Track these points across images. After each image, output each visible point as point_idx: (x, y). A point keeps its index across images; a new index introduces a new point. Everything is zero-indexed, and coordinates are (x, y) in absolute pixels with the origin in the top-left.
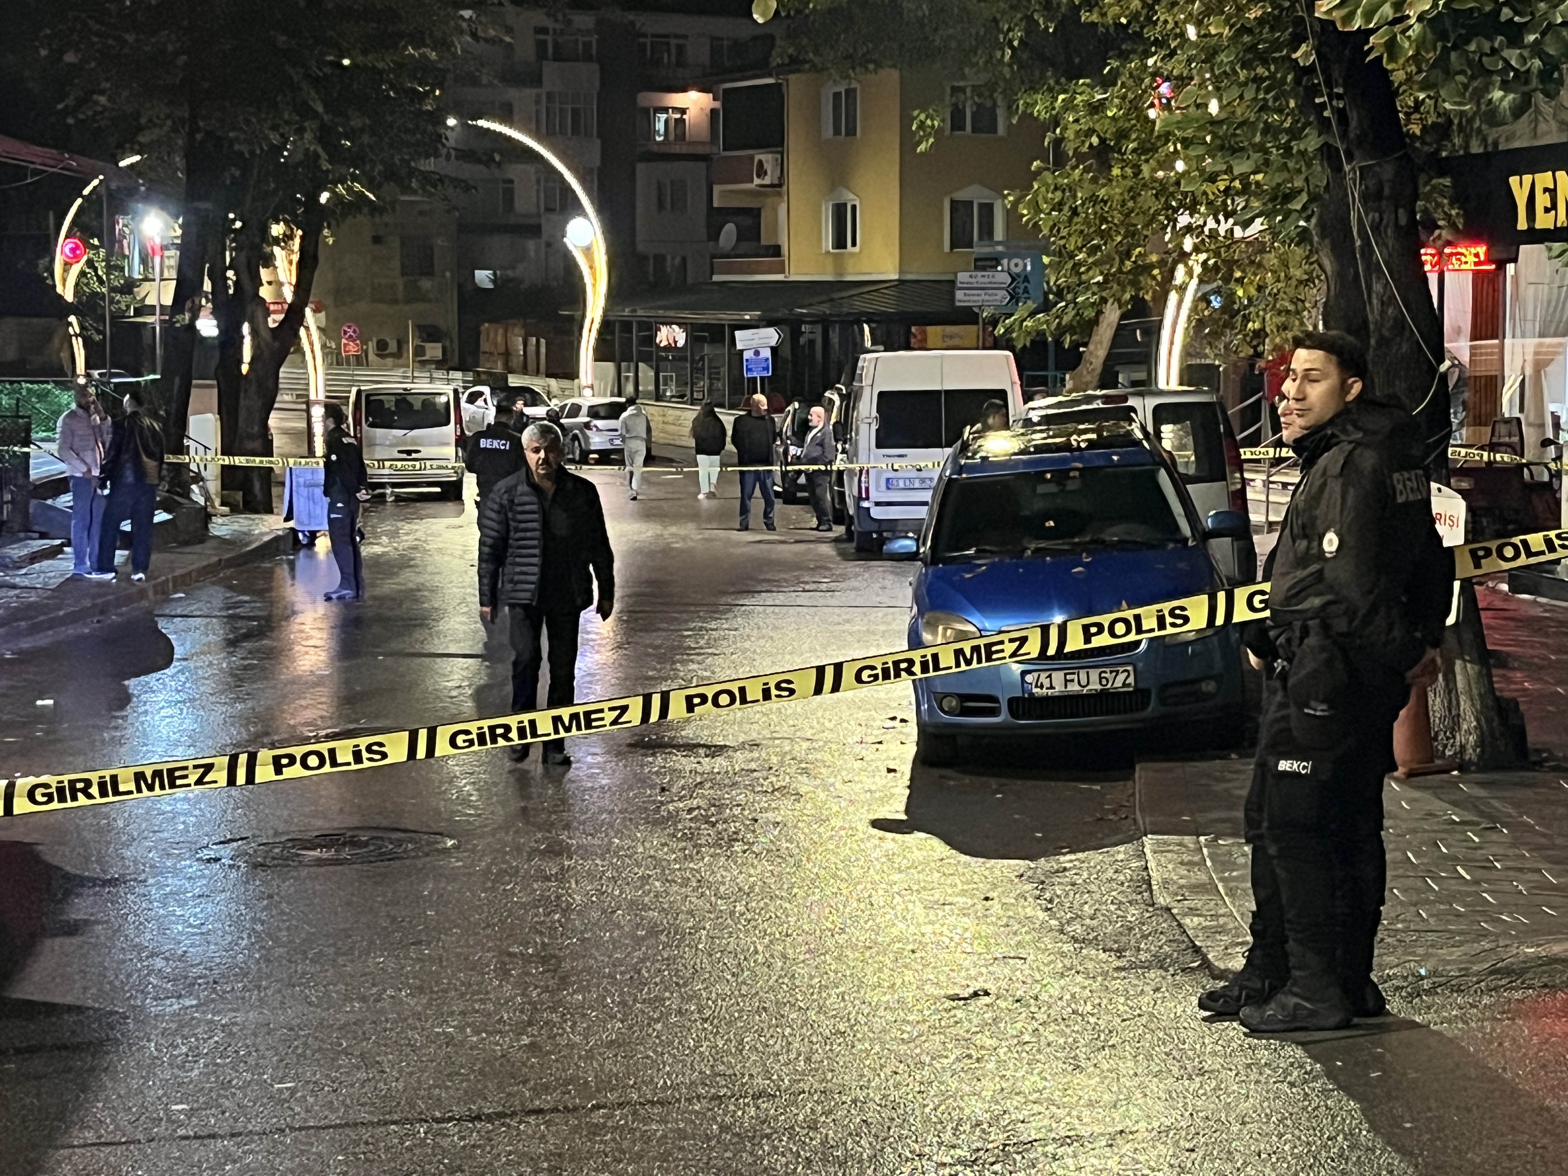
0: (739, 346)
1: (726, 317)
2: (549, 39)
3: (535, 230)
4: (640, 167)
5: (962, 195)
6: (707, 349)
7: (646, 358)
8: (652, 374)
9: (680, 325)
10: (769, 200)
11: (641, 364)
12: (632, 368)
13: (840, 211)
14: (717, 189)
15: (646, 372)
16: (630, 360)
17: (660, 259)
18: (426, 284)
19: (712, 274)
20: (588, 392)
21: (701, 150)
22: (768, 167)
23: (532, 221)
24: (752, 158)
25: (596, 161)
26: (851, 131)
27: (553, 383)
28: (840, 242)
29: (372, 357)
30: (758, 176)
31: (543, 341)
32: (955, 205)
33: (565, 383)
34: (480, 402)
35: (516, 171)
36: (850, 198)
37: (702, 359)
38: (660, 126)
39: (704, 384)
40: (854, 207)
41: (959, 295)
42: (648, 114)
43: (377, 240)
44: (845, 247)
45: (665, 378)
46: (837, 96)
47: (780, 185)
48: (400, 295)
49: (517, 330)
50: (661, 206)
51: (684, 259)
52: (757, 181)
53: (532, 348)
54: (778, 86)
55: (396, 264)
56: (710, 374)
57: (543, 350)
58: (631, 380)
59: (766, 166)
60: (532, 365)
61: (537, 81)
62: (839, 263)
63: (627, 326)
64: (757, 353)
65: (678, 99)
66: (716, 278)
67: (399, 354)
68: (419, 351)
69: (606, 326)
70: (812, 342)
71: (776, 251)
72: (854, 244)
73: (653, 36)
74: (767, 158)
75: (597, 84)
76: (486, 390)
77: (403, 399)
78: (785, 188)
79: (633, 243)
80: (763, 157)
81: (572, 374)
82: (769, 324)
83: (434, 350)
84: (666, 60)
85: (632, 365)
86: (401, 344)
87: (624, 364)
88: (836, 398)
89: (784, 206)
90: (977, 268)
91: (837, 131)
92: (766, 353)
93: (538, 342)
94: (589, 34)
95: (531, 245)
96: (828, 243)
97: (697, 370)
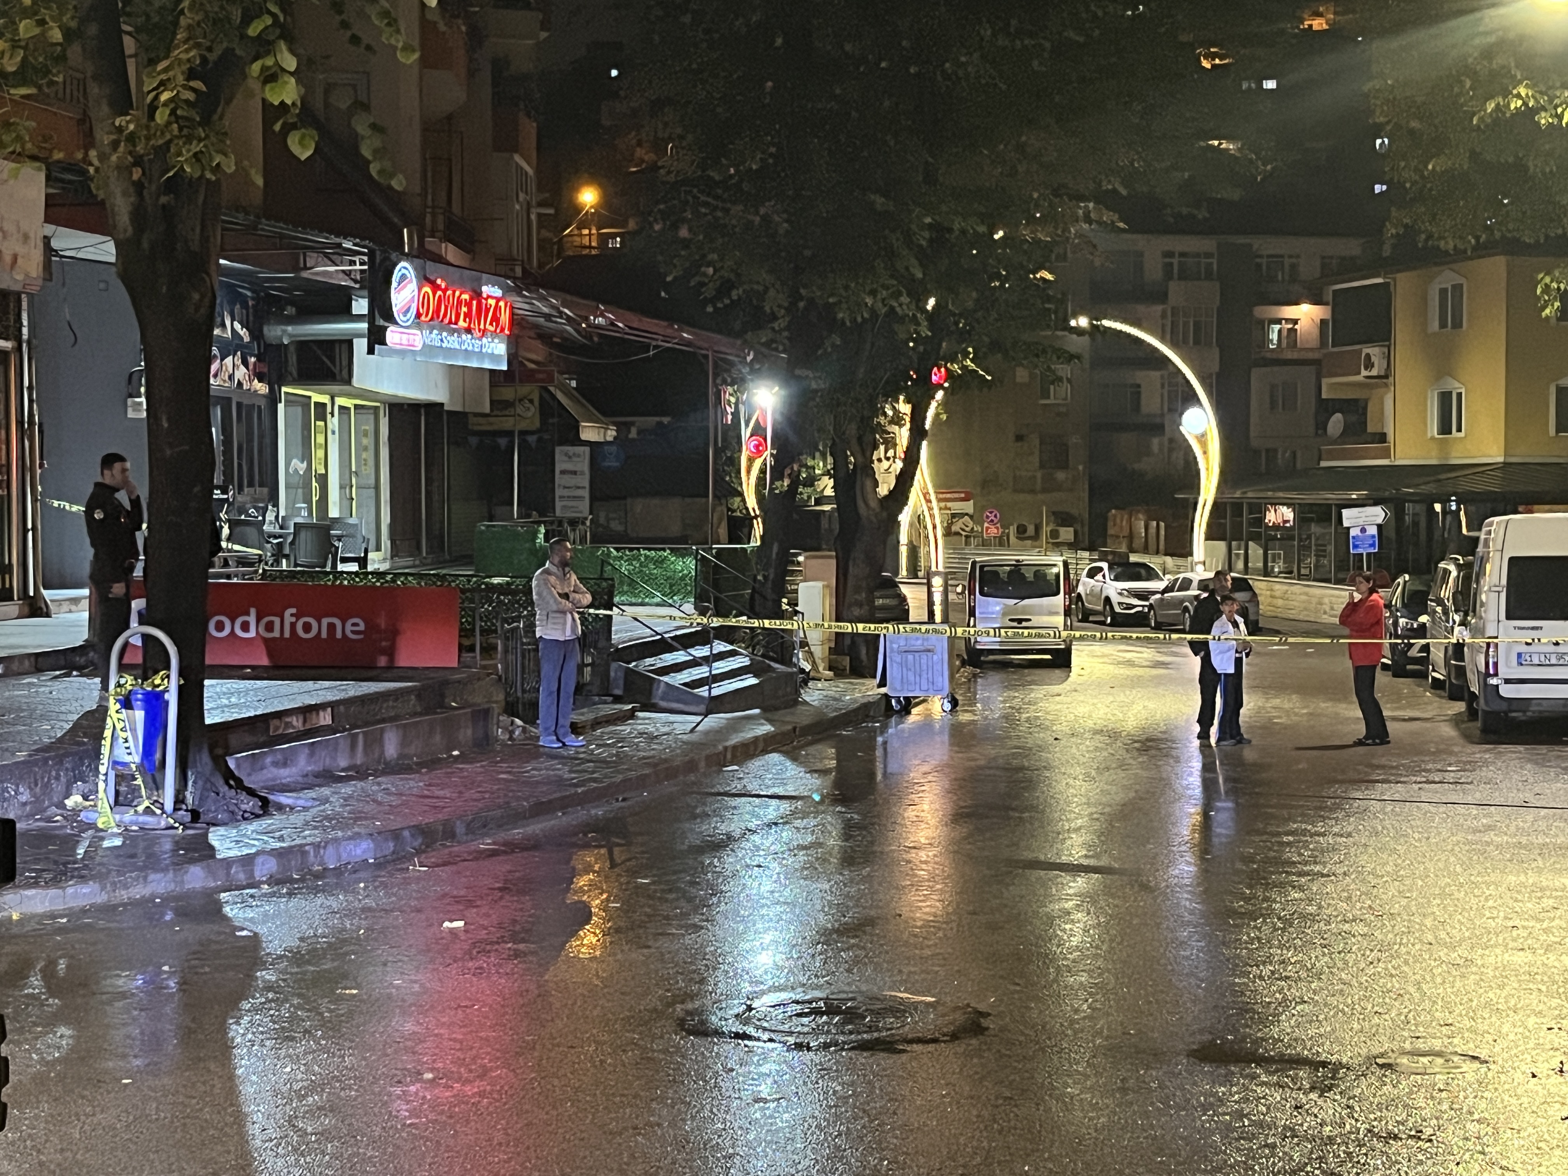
0: (1346, 524)
1: (1331, 496)
2: (1175, 261)
3: (1158, 428)
4: (1255, 371)
5: (1564, 382)
6: (1315, 529)
7: (1255, 537)
8: (1261, 551)
9: (1286, 505)
10: (1378, 391)
11: (1250, 543)
12: (1243, 547)
13: (1445, 398)
14: (1325, 382)
15: (1255, 551)
16: (1240, 539)
17: (1271, 453)
18: (1061, 475)
19: (1320, 459)
20: (1200, 568)
21: (1310, 356)
22: (1375, 359)
23: (1158, 420)
24: (1360, 351)
25: (1216, 368)
26: (1457, 324)
27: (1168, 559)
28: (1445, 428)
29: (1013, 539)
30: (1366, 369)
31: (1162, 524)
32: (1560, 390)
33: (1180, 561)
34: (1099, 577)
35: (1149, 379)
36: (1456, 386)
37: (1309, 537)
38: (1274, 336)
39: (1312, 560)
40: (1459, 395)
42: (1264, 325)
43: (1019, 438)
44: (1450, 433)
45: (1274, 555)
46: (1443, 292)
47: (1386, 377)
48: (1039, 486)
49: (1141, 516)
50: (1273, 405)
51: (1294, 454)
52: (1364, 373)
53: (1152, 531)
54: (1386, 285)
55: (1036, 460)
56: (1316, 550)
57: (1162, 532)
58: (1242, 558)
59: (1373, 359)
60: (1151, 545)
61: (1161, 297)
62: (1443, 446)
63: (1237, 507)
64: (1363, 530)
65: (1290, 312)
66: (1324, 464)
67: (1036, 537)
68: (1054, 534)
69: (1218, 508)
70: (1416, 524)
71: (1382, 438)
72: (1459, 430)
73: (1269, 256)
74: (1374, 352)
75: (1217, 300)
76: (1105, 565)
77: (1017, 571)
78: (1391, 379)
79: (1248, 437)
80: (1371, 350)
81: (1187, 552)
82: (1375, 504)
83: (1067, 534)
84: (1280, 277)
85: (1243, 543)
86: (1038, 528)
87: (1234, 543)
88: (1452, 568)
89: (1391, 397)
91: (1443, 325)
92: (1373, 531)
93: (1158, 525)
94: (1208, 255)
95: (1155, 441)
96: (1433, 429)
97: (1304, 548)
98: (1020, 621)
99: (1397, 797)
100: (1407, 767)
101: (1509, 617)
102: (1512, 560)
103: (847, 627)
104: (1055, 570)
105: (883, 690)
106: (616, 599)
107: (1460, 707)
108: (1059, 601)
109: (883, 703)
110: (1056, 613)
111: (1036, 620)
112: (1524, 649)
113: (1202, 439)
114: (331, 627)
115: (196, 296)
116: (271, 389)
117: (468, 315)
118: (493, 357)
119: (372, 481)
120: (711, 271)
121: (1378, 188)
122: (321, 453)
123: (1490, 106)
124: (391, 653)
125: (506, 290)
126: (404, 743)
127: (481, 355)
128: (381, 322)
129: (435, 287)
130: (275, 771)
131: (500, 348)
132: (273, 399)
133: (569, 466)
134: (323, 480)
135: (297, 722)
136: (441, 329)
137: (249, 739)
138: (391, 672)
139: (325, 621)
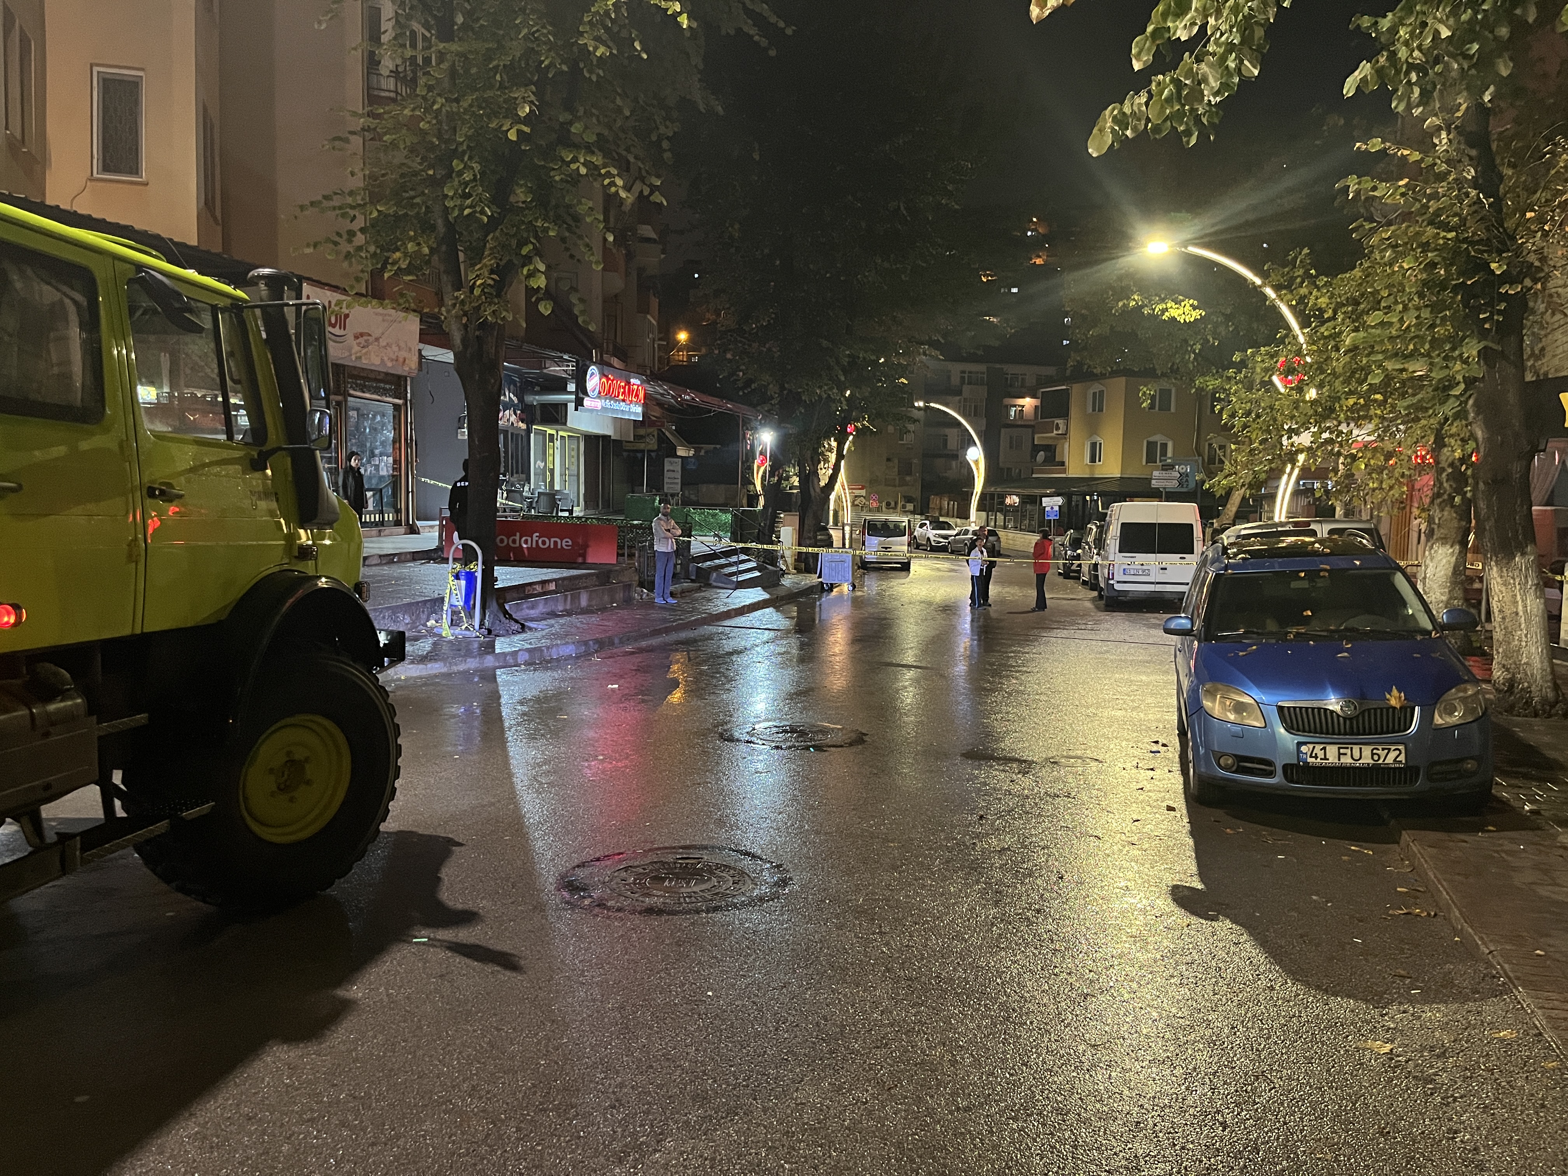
0: (1044, 505)
1: (1037, 491)
2: (966, 375)
3: (955, 457)
4: (1003, 430)
5: (1151, 439)
6: (1028, 506)
7: (1001, 511)
8: (1003, 517)
9: (1017, 495)
10: (1062, 441)
11: (998, 513)
12: (994, 515)
13: (1093, 445)
14: (1036, 436)
15: (1000, 517)
16: (992, 511)
17: (1009, 469)
18: (908, 478)
19: (1033, 473)
20: (973, 525)
21: (1030, 423)
22: (1061, 426)
23: (955, 453)
24: (1053, 422)
25: (984, 428)
26: (1101, 410)
27: (958, 520)
28: (1093, 460)
29: (884, 508)
30: (1056, 430)
31: (956, 503)
32: (1149, 443)
33: (964, 521)
34: (925, 528)
35: (952, 433)
36: (1099, 439)
37: (1026, 511)
38: (1013, 413)
39: (1027, 522)
40: (1100, 444)
41: (1153, 482)
42: (1008, 407)
43: (888, 460)
44: (1095, 462)
45: (1009, 519)
46: (1095, 394)
47: (1066, 434)
48: (897, 482)
49: (945, 498)
50: (1011, 447)
51: (1020, 471)
52: (1055, 432)
53: (951, 506)
54: (1067, 389)
55: (896, 469)
56: (1029, 517)
57: (956, 507)
60: (951, 513)
61: (959, 393)
62: (1092, 468)
63: (992, 496)
64: (1052, 508)
65: (1021, 401)
66: (1034, 476)
67: (895, 508)
68: (904, 507)
69: (983, 496)
70: (1077, 506)
71: (1062, 464)
72: (1100, 461)
73: (1011, 374)
74: (1060, 422)
75: (986, 395)
76: (928, 522)
77: (885, 524)
78: (1068, 435)
79: (998, 464)
80: (1059, 421)
81: (966, 517)
82: (1058, 496)
83: (910, 507)
84: (1016, 385)
85: (994, 513)
86: (896, 503)
87: (990, 513)
88: (1094, 527)
89: (1067, 444)
90: (1163, 470)
91: (1094, 410)
92: (1056, 508)
93: (954, 503)
94: (984, 373)
95: (954, 463)
96: (1087, 460)
97: (1023, 516)
98: (886, 548)
99: (1063, 636)
100: (1068, 622)
101: (1120, 552)
102: (1122, 524)
103: (804, 550)
104: (904, 524)
105: (820, 580)
106: (693, 533)
107: (1095, 594)
108: (905, 538)
109: (820, 587)
110: (904, 545)
111: (894, 548)
112: (1127, 567)
113: (976, 462)
114: (556, 543)
115: (493, 381)
116: (528, 426)
117: (624, 393)
118: (636, 414)
119: (576, 473)
120: (741, 374)
121: (1065, 342)
122: (551, 458)
123: (1120, 304)
124: (584, 556)
125: (642, 382)
126: (590, 599)
127: (629, 413)
128: (581, 395)
129: (608, 379)
130: (527, 611)
131: (639, 409)
132: (528, 431)
133: (671, 468)
134: (552, 471)
135: (539, 589)
136: (611, 399)
137: (515, 595)
138: (584, 565)
139: (552, 540)
